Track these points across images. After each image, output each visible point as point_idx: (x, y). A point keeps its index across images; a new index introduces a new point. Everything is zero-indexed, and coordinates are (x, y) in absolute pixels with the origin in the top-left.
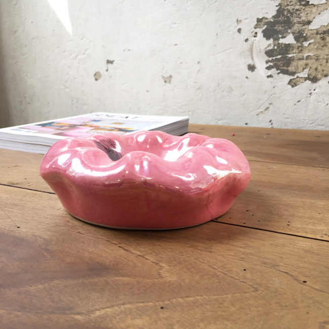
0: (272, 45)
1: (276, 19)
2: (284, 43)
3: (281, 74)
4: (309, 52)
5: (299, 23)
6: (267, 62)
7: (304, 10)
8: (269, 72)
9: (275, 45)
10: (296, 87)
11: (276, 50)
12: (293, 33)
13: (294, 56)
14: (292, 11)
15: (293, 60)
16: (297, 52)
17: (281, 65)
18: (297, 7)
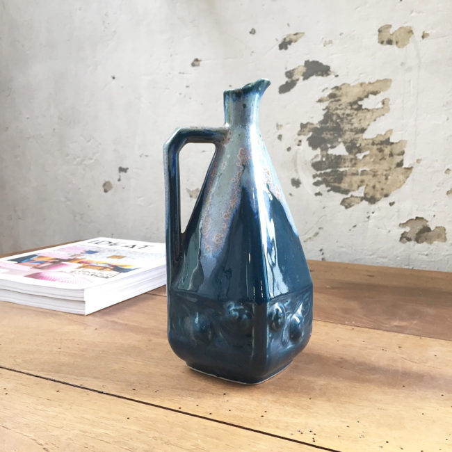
0: (320, 156)
1: (323, 125)
2: (334, 154)
3: (332, 192)
4: (364, 166)
5: (351, 130)
6: (314, 177)
7: (356, 115)
8: (318, 189)
9: (323, 157)
10: (350, 209)
11: (324, 162)
12: (345, 143)
13: (346, 171)
14: (342, 116)
15: (346, 175)
16: (350, 165)
17: (332, 180)
18: (348, 112)
